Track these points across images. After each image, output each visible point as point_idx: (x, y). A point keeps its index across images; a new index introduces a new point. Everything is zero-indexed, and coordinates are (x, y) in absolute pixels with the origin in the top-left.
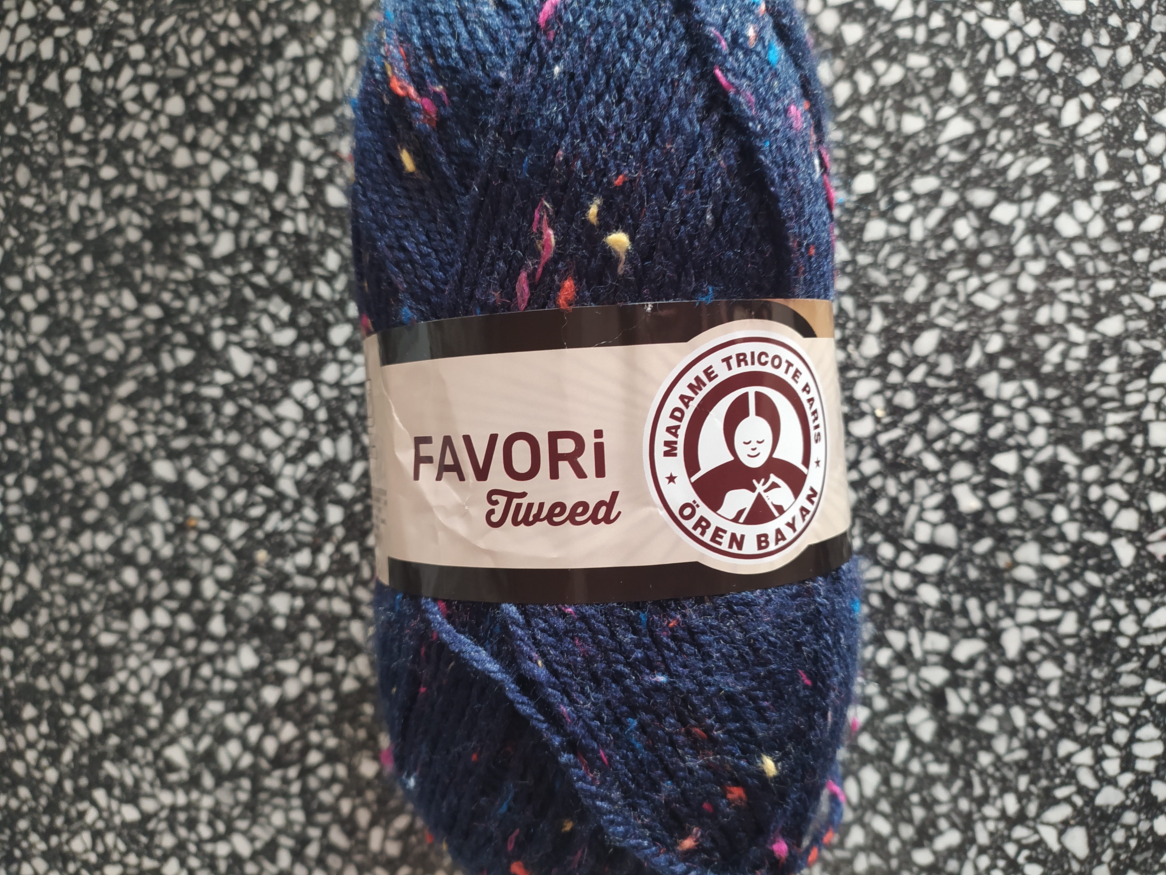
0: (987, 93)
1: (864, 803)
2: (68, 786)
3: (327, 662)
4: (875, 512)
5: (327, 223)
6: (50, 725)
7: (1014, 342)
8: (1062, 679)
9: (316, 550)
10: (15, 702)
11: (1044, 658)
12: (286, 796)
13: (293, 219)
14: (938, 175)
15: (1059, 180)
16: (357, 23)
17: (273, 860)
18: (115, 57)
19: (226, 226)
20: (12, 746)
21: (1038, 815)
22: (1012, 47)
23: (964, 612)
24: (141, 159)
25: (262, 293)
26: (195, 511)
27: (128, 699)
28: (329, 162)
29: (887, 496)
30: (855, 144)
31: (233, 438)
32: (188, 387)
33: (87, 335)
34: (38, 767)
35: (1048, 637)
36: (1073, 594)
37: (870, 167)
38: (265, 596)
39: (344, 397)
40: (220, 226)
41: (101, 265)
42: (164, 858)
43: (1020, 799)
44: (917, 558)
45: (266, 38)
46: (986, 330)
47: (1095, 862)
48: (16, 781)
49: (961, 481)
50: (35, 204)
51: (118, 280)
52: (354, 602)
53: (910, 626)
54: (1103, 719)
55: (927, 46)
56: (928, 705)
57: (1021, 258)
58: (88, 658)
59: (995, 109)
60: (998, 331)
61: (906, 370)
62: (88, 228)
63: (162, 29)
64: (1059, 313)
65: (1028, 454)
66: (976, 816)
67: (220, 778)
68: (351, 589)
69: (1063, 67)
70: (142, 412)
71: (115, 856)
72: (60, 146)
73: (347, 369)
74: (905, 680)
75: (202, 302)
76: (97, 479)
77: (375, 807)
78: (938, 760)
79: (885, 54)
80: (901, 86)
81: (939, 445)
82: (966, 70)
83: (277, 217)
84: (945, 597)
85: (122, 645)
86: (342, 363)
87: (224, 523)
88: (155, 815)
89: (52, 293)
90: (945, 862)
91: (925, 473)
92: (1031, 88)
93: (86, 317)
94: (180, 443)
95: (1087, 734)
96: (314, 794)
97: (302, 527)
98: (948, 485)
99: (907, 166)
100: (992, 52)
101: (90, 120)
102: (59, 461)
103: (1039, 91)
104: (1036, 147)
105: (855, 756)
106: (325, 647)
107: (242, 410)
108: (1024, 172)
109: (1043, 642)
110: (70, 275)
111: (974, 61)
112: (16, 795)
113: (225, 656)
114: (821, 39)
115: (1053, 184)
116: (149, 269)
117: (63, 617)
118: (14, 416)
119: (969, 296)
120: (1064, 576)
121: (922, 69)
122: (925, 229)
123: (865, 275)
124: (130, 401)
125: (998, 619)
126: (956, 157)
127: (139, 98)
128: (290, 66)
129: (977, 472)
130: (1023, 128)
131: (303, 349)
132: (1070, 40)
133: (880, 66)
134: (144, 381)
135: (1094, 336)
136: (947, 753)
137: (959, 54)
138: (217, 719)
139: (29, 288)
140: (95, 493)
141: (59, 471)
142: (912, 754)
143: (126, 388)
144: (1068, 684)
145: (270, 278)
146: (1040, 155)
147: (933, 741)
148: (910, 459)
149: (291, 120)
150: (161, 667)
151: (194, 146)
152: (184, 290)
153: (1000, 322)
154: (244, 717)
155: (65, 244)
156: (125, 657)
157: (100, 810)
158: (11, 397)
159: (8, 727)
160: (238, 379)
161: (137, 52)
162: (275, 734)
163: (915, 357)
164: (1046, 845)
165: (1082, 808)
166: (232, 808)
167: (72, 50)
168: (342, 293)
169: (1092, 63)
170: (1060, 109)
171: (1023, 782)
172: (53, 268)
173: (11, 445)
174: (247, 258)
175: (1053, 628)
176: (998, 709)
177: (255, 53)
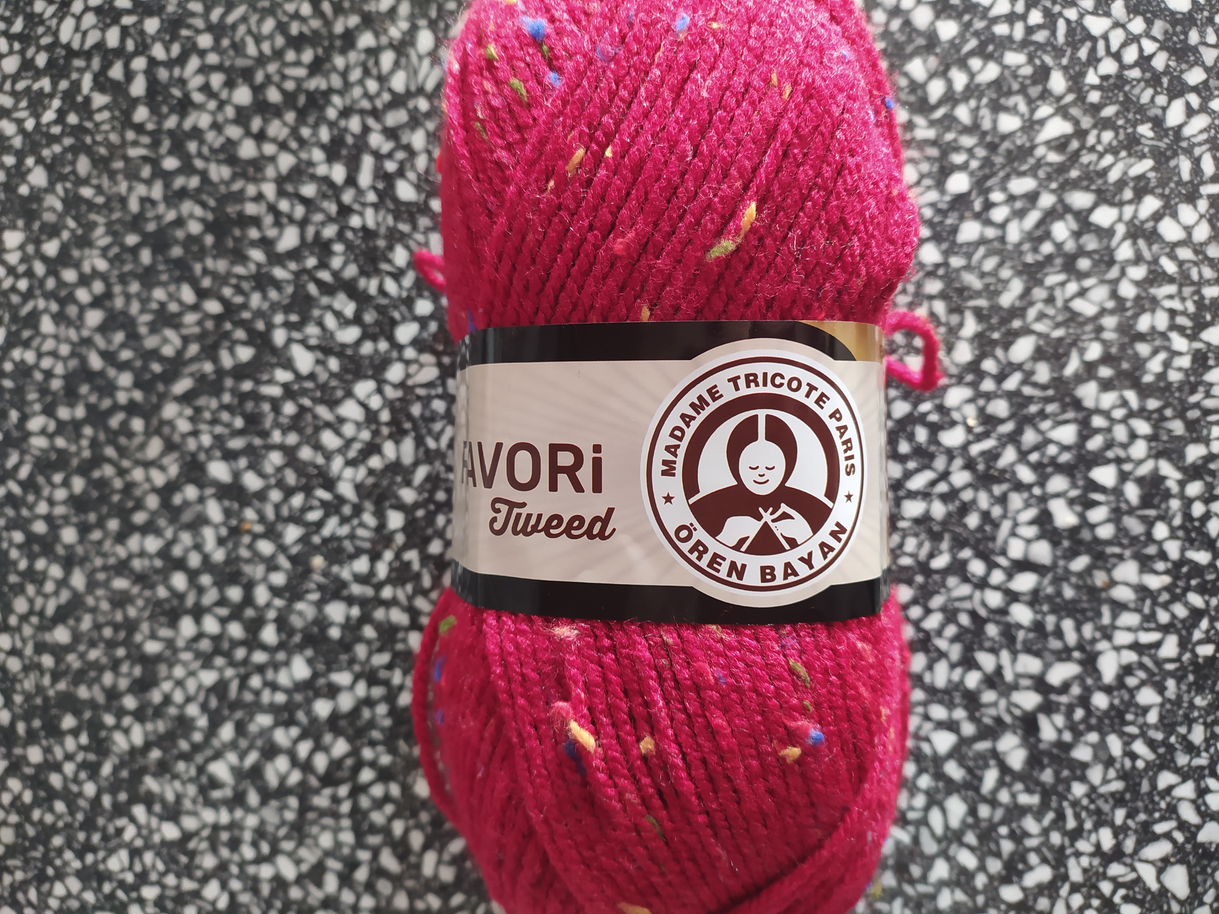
0: (1088, 92)
1: (949, 834)
2: (107, 801)
3: (383, 674)
4: (965, 526)
5: (396, 218)
6: (90, 736)
7: (1114, 350)
8: (1162, 705)
9: (375, 557)
10: (54, 711)
11: (1143, 683)
12: (336, 815)
13: (361, 214)
14: (1035, 176)
15: (1163, 183)
16: (433, 14)
17: (319, 884)
18: (183, 46)
19: (291, 220)
20: (49, 757)
21: (1136, 851)
22: (1115, 46)
23: (1059, 633)
24: (205, 150)
25: (326, 289)
26: (250, 514)
27: (172, 711)
28: (400, 155)
29: (978, 509)
30: (949, 143)
31: (292, 439)
32: (247, 386)
33: (143, 330)
34: (76, 780)
35: (1146, 660)
36: (1174, 616)
37: (964, 167)
38: (320, 604)
39: (409, 397)
40: (285, 220)
41: (160, 258)
42: (204, 880)
43: (1116, 835)
44: (1010, 576)
45: (339, 28)
46: (1085, 337)
47: (1196, 903)
48: (53, 794)
49: (1057, 495)
50: (95, 195)
51: (177, 273)
52: (413, 613)
53: (1001, 647)
54: (1207, 750)
55: (1025, 44)
56: (1019, 731)
57: (1121, 262)
58: (132, 666)
59: (1095, 109)
60: (1097, 339)
61: (1000, 378)
62: (147, 220)
63: (231, 19)
64: (1161, 320)
65: (1127, 467)
66: (1069, 851)
67: (266, 795)
68: (410, 598)
69: (1168, 66)
70: (198, 410)
71: (154, 877)
72: (122, 136)
73: (413, 368)
74: (995, 704)
75: (265, 297)
76: (148, 479)
77: (429, 829)
78: (1029, 790)
79: (980, 52)
80: (997, 84)
81: (1034, 457)
82: (1065, 69)
83: (345, 211)
84: (1039, 617)
85: (168, 653)
86: (408, 363)
87: (280, 527)
88: (196, 833)
89: (109, 286)
90: (1035, 900)
91: (1019, 486)
92: (1133, 87)
93: (143, 311)
94: (236, 444)
95: (1189, 765)
96: (365, 814)
97: (361, 532)
98: (1044, 499)
99: (1003, 167)
100: (1093, 50)
101: (154, 110)
102: (109, 461)
103: (1142, 91)
104: (1140, 148)
105: (941, 784)
106: (381, 659)
107: (302, 410)
108: (1125, 173)
109: (1142, 666)
110: (128, 268)
111: (1074, 59)
112: (51, 810)
113: (276, 666)
114: (914, 35)
115: (1157, 187)
116: (210, 263)
117: (108, 623)
118: (64, 413)
119: (1067, 301)
120: (1165, 597)
121: (1019, 67)
122: (1022, 231)
123: (958, 278)
124: (186, 398)
125: (1094, 641)
126: (1054, 157)
127: (206, 88)
128: (363, 56)
129: (1074, 485)
130: (1125, 129)
131: (367, 348)
132: (1175, 39)
133: (975, 63)
134: (201, 378)
135: (1197, 345)
136: (1038, 783)
137: (1058, 53)
138: (266, 733)
139: (84, 281)
140: (146, 493)
141: (108, 470)
142: (1001, 783)
143: (182, 386)
144: (1168, 711)
145: (336, 274)
146: (1143, 156)
147: (1023, 769)
148: (1003, 471)
149: (362, 112)
150: (209, 678)
151: (260, 137)
152: (245, 285)
153: (1100, 329)
154: (294, 732)
155: (123, 236)
156: (171, 666)
157: (139, 827)
158: (62, 393)
159: (46, 738)
160: (299, 377)
161: (205, 41)
162: (326, 750)
163: (1010, 364)
164: (1144, 883)
165: (1183, 844)
166: (278, 828)
167: (139, 39)
168: (409, 290)
169: (1199, 62)
170: (1164, 109)
171: (1120, 816)
172: (111, 261)
173: (60, 442)
174: (312, 254)
175: (1153, 651)
176: (1093, 737)
177: (326, 43)
